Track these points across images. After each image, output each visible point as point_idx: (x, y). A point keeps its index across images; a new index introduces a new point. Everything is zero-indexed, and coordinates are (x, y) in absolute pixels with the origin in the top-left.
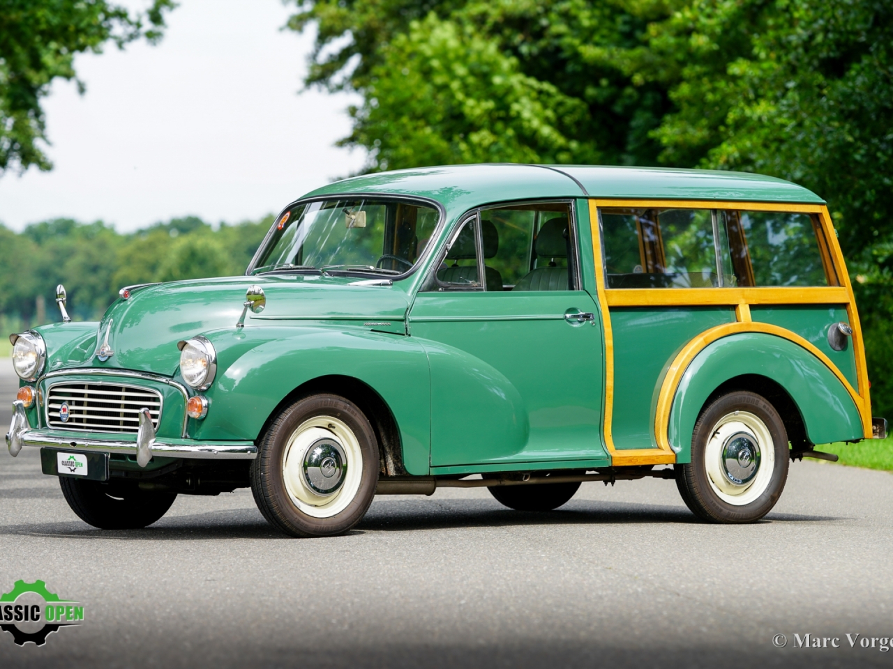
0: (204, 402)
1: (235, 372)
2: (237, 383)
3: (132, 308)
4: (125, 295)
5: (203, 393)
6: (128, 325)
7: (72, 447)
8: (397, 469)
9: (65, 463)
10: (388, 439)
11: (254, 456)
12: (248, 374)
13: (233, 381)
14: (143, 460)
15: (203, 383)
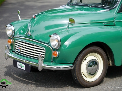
0: (57, 53)
1: (67, 43)
2: (67, 46)
3: (36, 21)
4: (34, 17)
5: (57, 50)
6: (36, 25)
7: (21, 61)
8: (112, 64)
9: (19, 65)
10: (110, 56)
11: (72, 68)
12: (71, 43)
13: (66, 46)
14: (40, 69)
15: (57, 48)
